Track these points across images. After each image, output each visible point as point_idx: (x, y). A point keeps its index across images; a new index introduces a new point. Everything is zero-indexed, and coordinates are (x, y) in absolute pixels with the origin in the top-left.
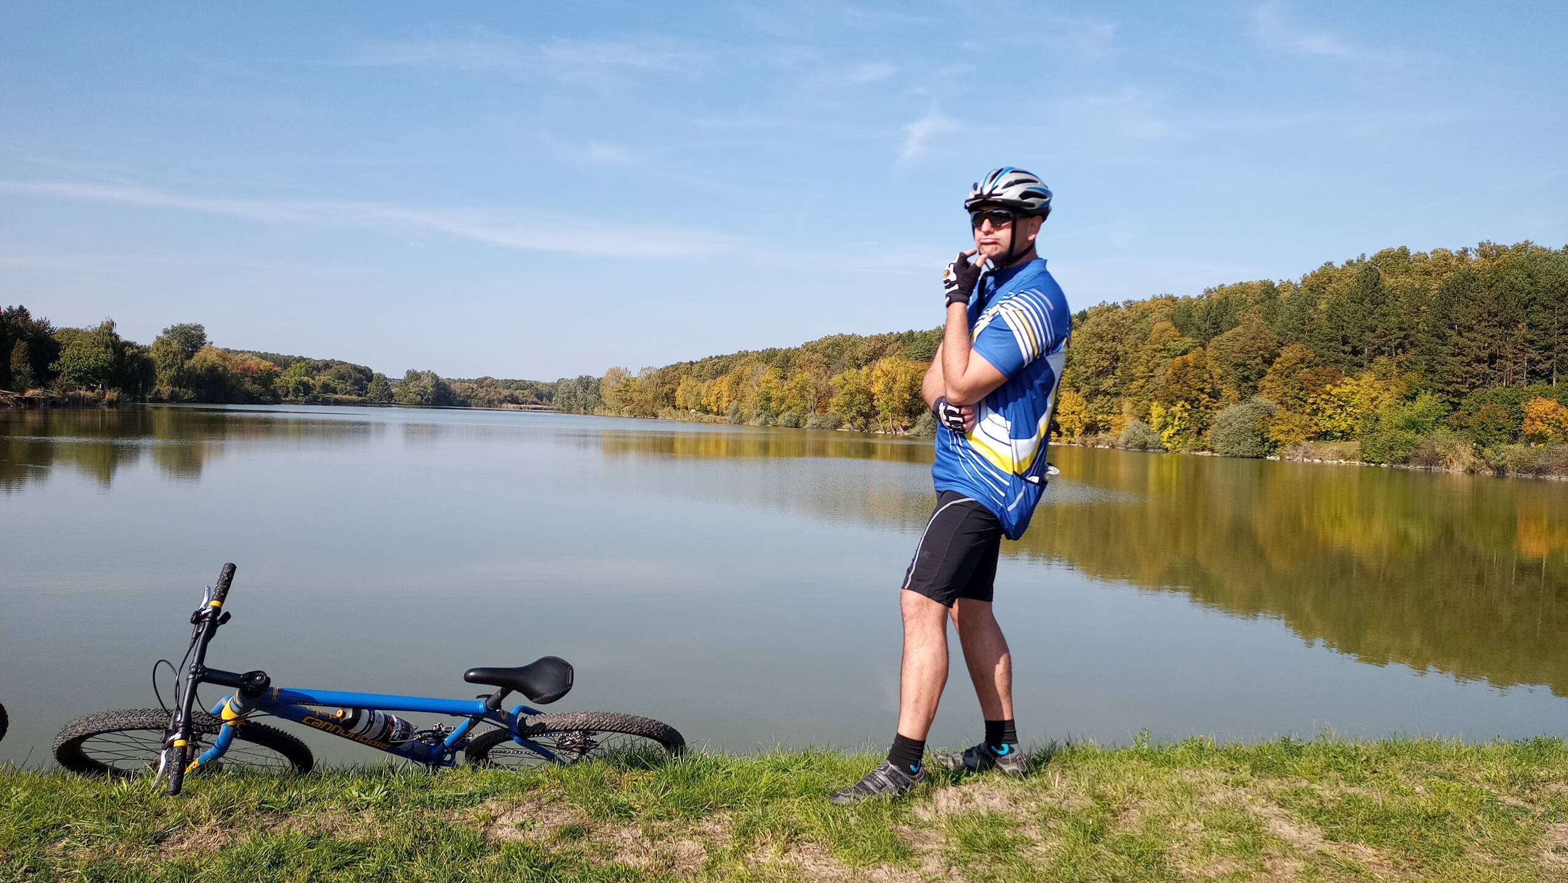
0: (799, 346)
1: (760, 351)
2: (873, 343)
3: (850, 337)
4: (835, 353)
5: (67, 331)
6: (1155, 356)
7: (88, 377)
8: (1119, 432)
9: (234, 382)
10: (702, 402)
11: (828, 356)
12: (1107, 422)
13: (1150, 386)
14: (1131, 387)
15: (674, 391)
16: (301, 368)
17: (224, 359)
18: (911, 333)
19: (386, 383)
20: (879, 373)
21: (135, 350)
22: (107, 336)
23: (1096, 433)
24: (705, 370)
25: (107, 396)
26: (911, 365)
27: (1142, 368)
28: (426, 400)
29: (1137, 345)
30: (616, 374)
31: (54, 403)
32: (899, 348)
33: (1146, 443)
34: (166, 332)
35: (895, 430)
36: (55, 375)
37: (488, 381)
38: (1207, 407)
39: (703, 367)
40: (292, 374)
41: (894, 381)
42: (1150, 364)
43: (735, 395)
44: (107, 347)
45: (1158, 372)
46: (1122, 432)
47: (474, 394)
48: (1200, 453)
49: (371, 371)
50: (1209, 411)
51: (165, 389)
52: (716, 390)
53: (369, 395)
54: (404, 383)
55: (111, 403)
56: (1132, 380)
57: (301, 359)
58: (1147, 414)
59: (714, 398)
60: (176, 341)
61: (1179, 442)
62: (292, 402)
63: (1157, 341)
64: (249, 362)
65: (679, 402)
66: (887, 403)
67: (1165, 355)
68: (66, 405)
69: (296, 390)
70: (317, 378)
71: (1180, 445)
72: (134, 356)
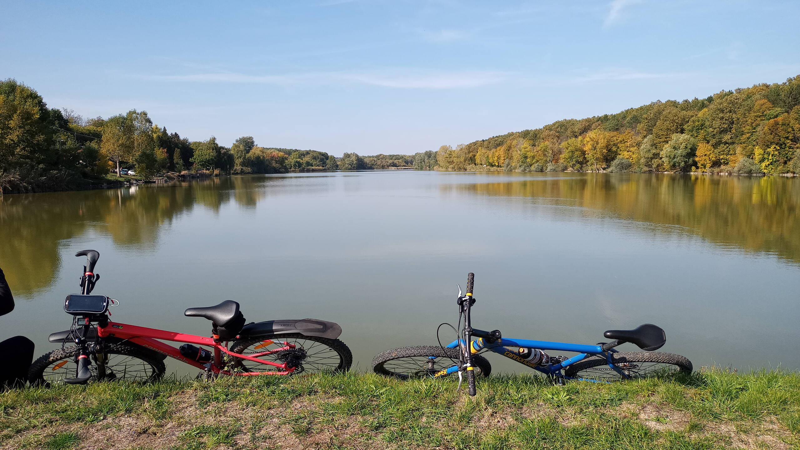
0: (541, 127)
1: (520, 132)
2: (584, 123)
3: (570, 121)
4: (562, 130)
5: (195, 143)
6: (756, 120)
7: (206, 164)
8: (734, 165)
9: (267, 163)
10: (490, 161)
11: (559, 132)
12: (726, 159)
13: (754, 138)
14: (742, 139)
15: (474, 156)
16: (296, 155)
17: (263, 152)
18: (606, 116)
19: (335, 160)
20: (588, 139)
21: (225, 150)
22: (213, 145)
23: (720, 166)
24: (491, 144)
25: (215, 173)
26: (607, 134)
27: (748, 127)
28: (353, 167)
29: (745, 114)
30: (444, 149)
31: (193, 177)
32: (599, 125)
33: (751, 170)
34: (237, 141)
35: (598, 170)
36: (192, 164)
37: (382, 156)
38: (790, 147)
39: (490, 142)
40: (292, 158)
41: (597, 143)
42: (754, 124)
43: (507, 156)
44: (213, 150)
45: (758, 129)
46: (736, 165)
47: (375, 163)
48: (786, 175)
49: (327, 154)
50: (791, 150)
51: (238, 168)
52: (497, 154)
53: (327, 166)
54: (343, 160)
55: (216, 175)
56: (743, 134)
57: (296, 151)
58: (752, 154)
59: (496, 158)
60: (242, 145)
61: (772, 169)
62: (294, 172)
63: (758, 111)
64: (273, 153)
65: (478, 161)
66: (593, 156)
67: (764, 118)
68: (198, 177)
69: (295, 165)
70: (304, 159)
71: (773, 170)
72: (225, 153)
